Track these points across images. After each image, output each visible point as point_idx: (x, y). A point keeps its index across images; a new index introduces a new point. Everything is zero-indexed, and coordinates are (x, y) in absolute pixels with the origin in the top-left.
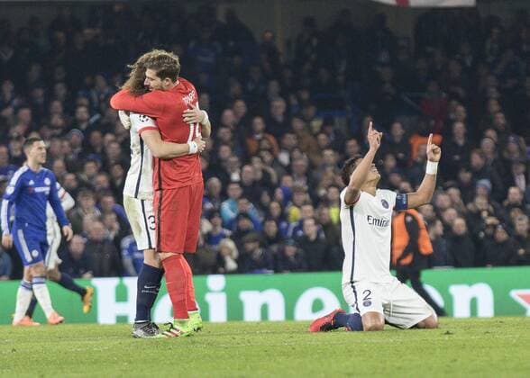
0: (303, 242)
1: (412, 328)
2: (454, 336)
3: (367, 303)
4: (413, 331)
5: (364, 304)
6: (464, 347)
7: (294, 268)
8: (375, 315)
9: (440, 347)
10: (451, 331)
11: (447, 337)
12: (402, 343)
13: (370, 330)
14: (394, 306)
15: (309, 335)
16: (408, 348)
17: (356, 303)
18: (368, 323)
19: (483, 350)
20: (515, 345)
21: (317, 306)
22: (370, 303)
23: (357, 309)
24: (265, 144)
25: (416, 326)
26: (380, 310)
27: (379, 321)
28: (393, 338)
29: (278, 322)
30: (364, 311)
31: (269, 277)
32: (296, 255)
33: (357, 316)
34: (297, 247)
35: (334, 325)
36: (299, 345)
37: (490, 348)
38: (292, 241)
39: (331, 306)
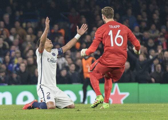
0: (19, 72)
1: (64, 108)
2: (81, 112)
3: (49, 98)
4: (64, 109)
5: (47, 98)
6: (85, 116)
7: (16, 83)
8: (52, 103)
9: (75, 116)
10: (80, 109)
11: (78, 112)
12: (59, 114)
13: (50, 108)
14: (58, 99)
15: (22, 111)
16: (62, 116)
17: (44, 97)
18: (49, 106)
19: (93, 117)
20: (106, 116)
21: (25, 99)
22: (50, 98)
23: (44, 100)
24: (4, 32)
25: (66, 108)
27: (54, 105)
28: (56, 112)
29: (9, 105)
30: (47, 101)
31: (6, 86)
32: (17, 78)
34: (17, 75)
36: (18, 114)
37: (96, 116)
38: (15, 72)
39: (31, 99)
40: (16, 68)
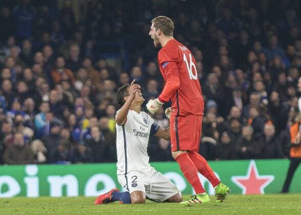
0: (91, 143)
1: (165, 201)
2: (193, 208)
3: (134, 185)
5: (132, 185)
7: (85, 161)
8: (140, 193)
11: (188, 209)
12: (157, 212)
13: (136, 203)
14: (153, 187)
15: (95, 206)
17: (127, 184)
18: (135, 198)
21: (100, 186)
22: (136, 185)
23: (128, 189)
25: (168, 201)
26: (143, 190)
27: (143, 197)
28: (152, 209)
29: (73, 198)
30: (132, 190)
31: (68, 166)
32: (86, 152)
33: (128, 193)
34: (87, 146)
35: (112, 199)
38: (83, 142)
39: (110, 186)
40: (85, 135)
